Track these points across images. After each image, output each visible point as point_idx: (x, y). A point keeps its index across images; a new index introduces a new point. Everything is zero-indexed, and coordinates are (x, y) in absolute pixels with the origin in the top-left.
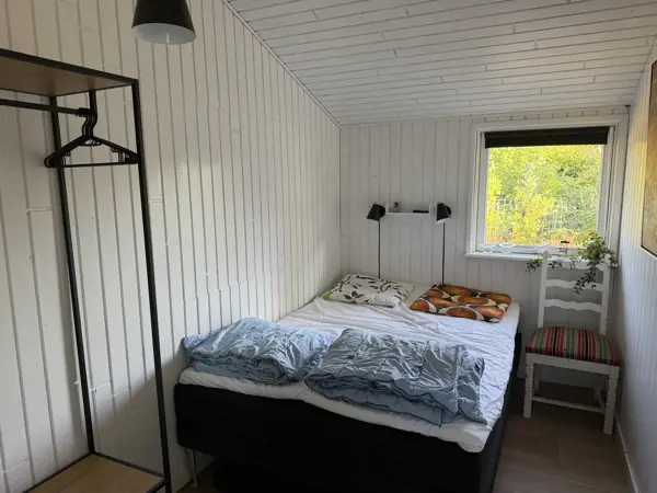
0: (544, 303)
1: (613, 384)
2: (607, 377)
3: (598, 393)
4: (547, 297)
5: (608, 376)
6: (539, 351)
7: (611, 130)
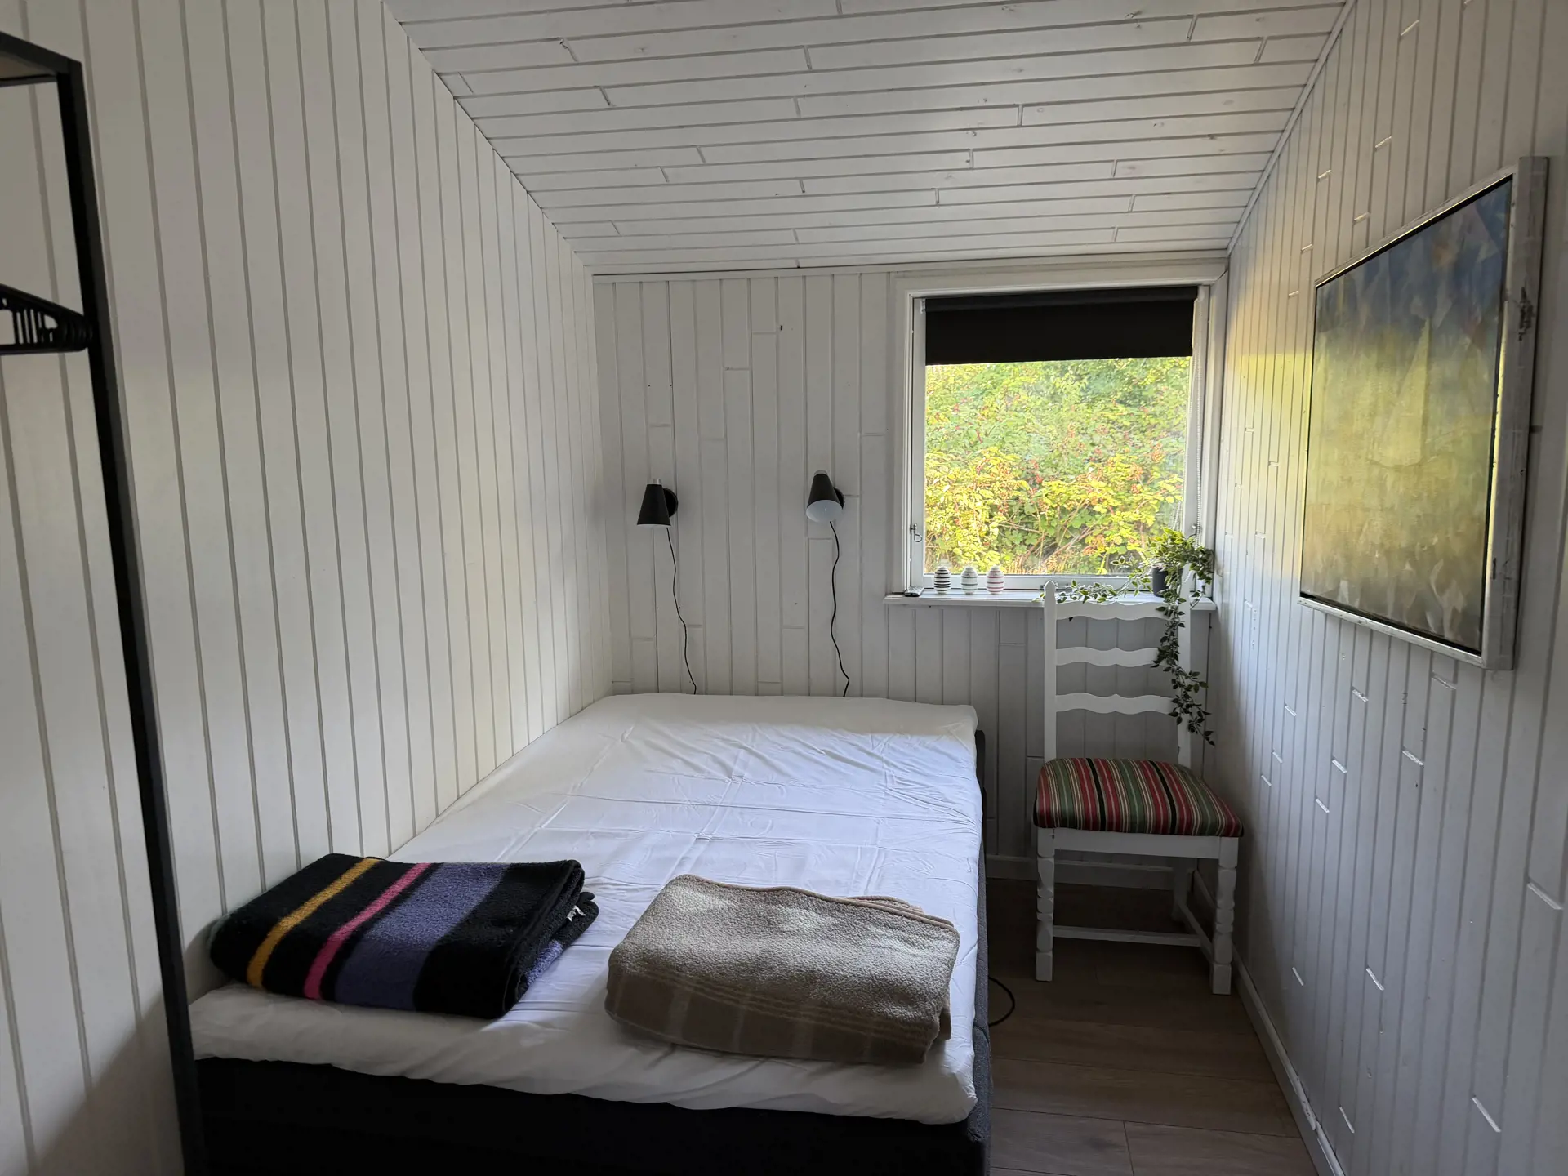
0: (1055, 704)
1: (1227, 878)
2: (1215, 863)
3: (1181, 900)
4: (1060, 691)
5: (1216, 861)
6: (1068, 822)
7: (1202, 295)
